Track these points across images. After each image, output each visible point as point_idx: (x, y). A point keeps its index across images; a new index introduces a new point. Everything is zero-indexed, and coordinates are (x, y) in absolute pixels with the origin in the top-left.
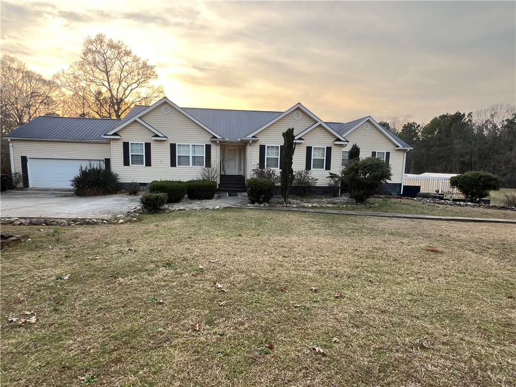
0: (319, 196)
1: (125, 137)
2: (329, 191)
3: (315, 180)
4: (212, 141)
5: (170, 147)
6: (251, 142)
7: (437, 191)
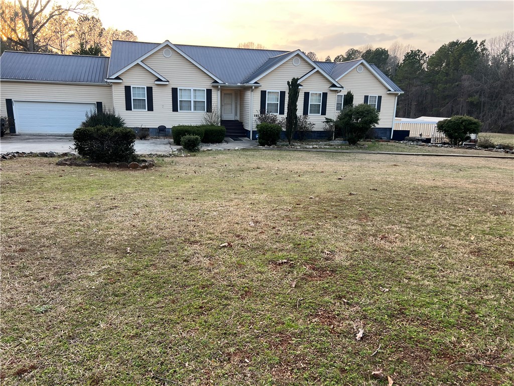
0: (315, 140)
1: (127, 81)
2: (324, 135)
3: (312, 125)
4: (213, 86)
5: (171, 91)
6: (253, 87)
7: (421, 135)
